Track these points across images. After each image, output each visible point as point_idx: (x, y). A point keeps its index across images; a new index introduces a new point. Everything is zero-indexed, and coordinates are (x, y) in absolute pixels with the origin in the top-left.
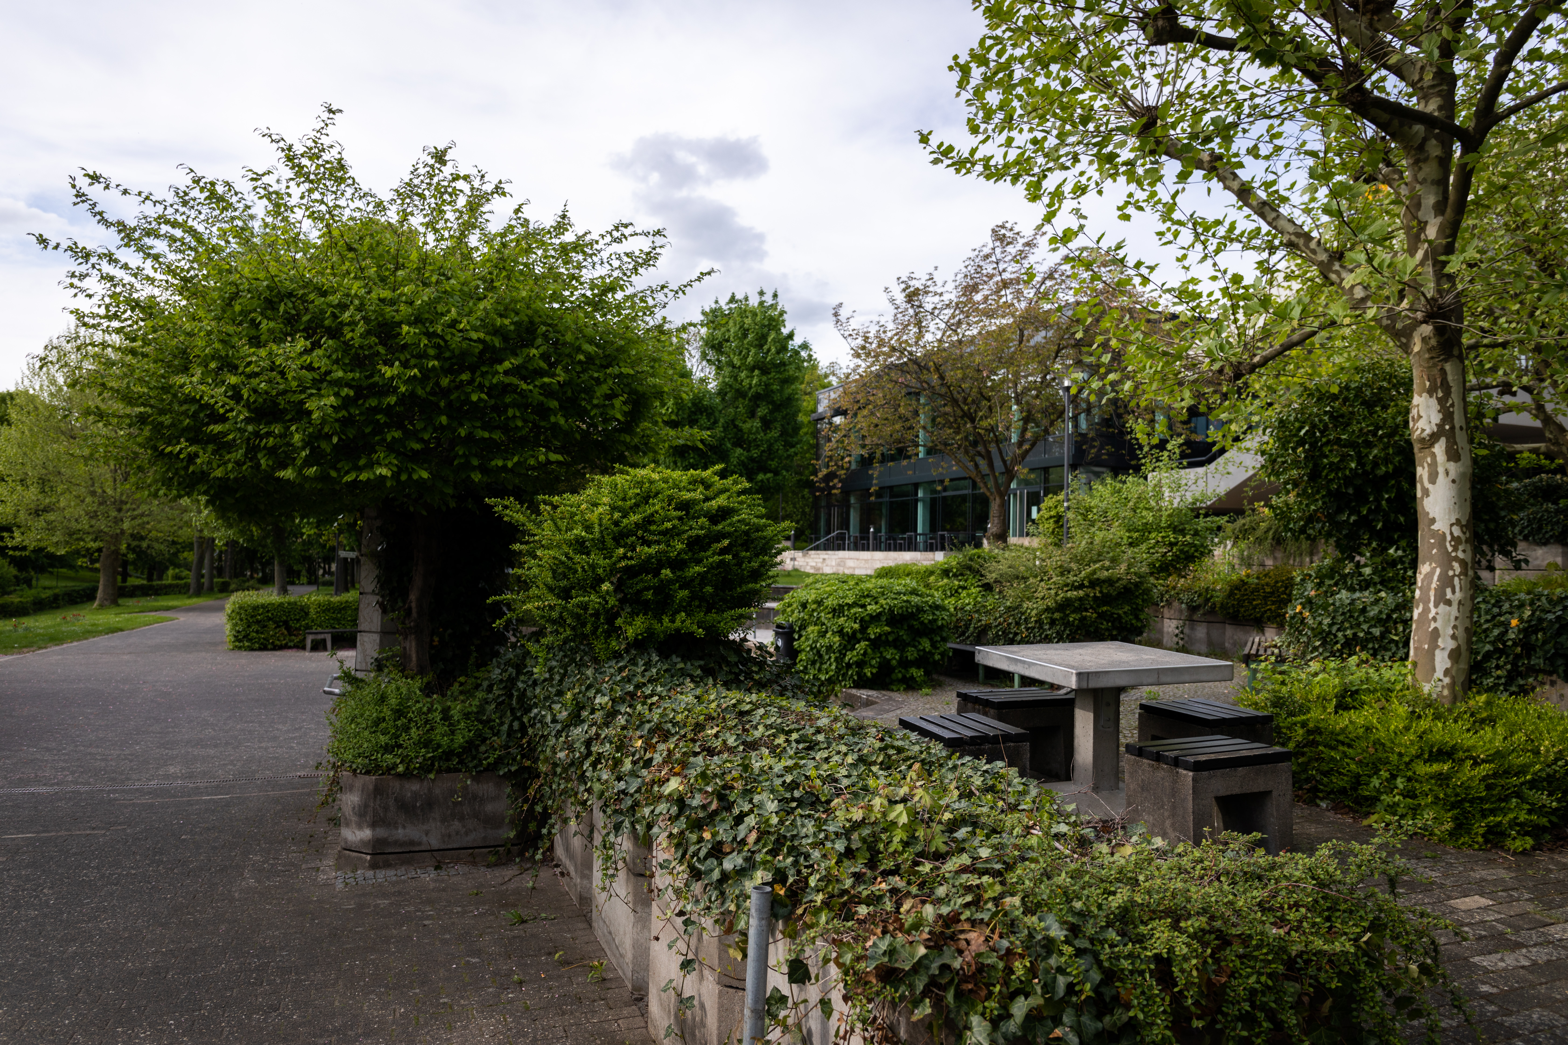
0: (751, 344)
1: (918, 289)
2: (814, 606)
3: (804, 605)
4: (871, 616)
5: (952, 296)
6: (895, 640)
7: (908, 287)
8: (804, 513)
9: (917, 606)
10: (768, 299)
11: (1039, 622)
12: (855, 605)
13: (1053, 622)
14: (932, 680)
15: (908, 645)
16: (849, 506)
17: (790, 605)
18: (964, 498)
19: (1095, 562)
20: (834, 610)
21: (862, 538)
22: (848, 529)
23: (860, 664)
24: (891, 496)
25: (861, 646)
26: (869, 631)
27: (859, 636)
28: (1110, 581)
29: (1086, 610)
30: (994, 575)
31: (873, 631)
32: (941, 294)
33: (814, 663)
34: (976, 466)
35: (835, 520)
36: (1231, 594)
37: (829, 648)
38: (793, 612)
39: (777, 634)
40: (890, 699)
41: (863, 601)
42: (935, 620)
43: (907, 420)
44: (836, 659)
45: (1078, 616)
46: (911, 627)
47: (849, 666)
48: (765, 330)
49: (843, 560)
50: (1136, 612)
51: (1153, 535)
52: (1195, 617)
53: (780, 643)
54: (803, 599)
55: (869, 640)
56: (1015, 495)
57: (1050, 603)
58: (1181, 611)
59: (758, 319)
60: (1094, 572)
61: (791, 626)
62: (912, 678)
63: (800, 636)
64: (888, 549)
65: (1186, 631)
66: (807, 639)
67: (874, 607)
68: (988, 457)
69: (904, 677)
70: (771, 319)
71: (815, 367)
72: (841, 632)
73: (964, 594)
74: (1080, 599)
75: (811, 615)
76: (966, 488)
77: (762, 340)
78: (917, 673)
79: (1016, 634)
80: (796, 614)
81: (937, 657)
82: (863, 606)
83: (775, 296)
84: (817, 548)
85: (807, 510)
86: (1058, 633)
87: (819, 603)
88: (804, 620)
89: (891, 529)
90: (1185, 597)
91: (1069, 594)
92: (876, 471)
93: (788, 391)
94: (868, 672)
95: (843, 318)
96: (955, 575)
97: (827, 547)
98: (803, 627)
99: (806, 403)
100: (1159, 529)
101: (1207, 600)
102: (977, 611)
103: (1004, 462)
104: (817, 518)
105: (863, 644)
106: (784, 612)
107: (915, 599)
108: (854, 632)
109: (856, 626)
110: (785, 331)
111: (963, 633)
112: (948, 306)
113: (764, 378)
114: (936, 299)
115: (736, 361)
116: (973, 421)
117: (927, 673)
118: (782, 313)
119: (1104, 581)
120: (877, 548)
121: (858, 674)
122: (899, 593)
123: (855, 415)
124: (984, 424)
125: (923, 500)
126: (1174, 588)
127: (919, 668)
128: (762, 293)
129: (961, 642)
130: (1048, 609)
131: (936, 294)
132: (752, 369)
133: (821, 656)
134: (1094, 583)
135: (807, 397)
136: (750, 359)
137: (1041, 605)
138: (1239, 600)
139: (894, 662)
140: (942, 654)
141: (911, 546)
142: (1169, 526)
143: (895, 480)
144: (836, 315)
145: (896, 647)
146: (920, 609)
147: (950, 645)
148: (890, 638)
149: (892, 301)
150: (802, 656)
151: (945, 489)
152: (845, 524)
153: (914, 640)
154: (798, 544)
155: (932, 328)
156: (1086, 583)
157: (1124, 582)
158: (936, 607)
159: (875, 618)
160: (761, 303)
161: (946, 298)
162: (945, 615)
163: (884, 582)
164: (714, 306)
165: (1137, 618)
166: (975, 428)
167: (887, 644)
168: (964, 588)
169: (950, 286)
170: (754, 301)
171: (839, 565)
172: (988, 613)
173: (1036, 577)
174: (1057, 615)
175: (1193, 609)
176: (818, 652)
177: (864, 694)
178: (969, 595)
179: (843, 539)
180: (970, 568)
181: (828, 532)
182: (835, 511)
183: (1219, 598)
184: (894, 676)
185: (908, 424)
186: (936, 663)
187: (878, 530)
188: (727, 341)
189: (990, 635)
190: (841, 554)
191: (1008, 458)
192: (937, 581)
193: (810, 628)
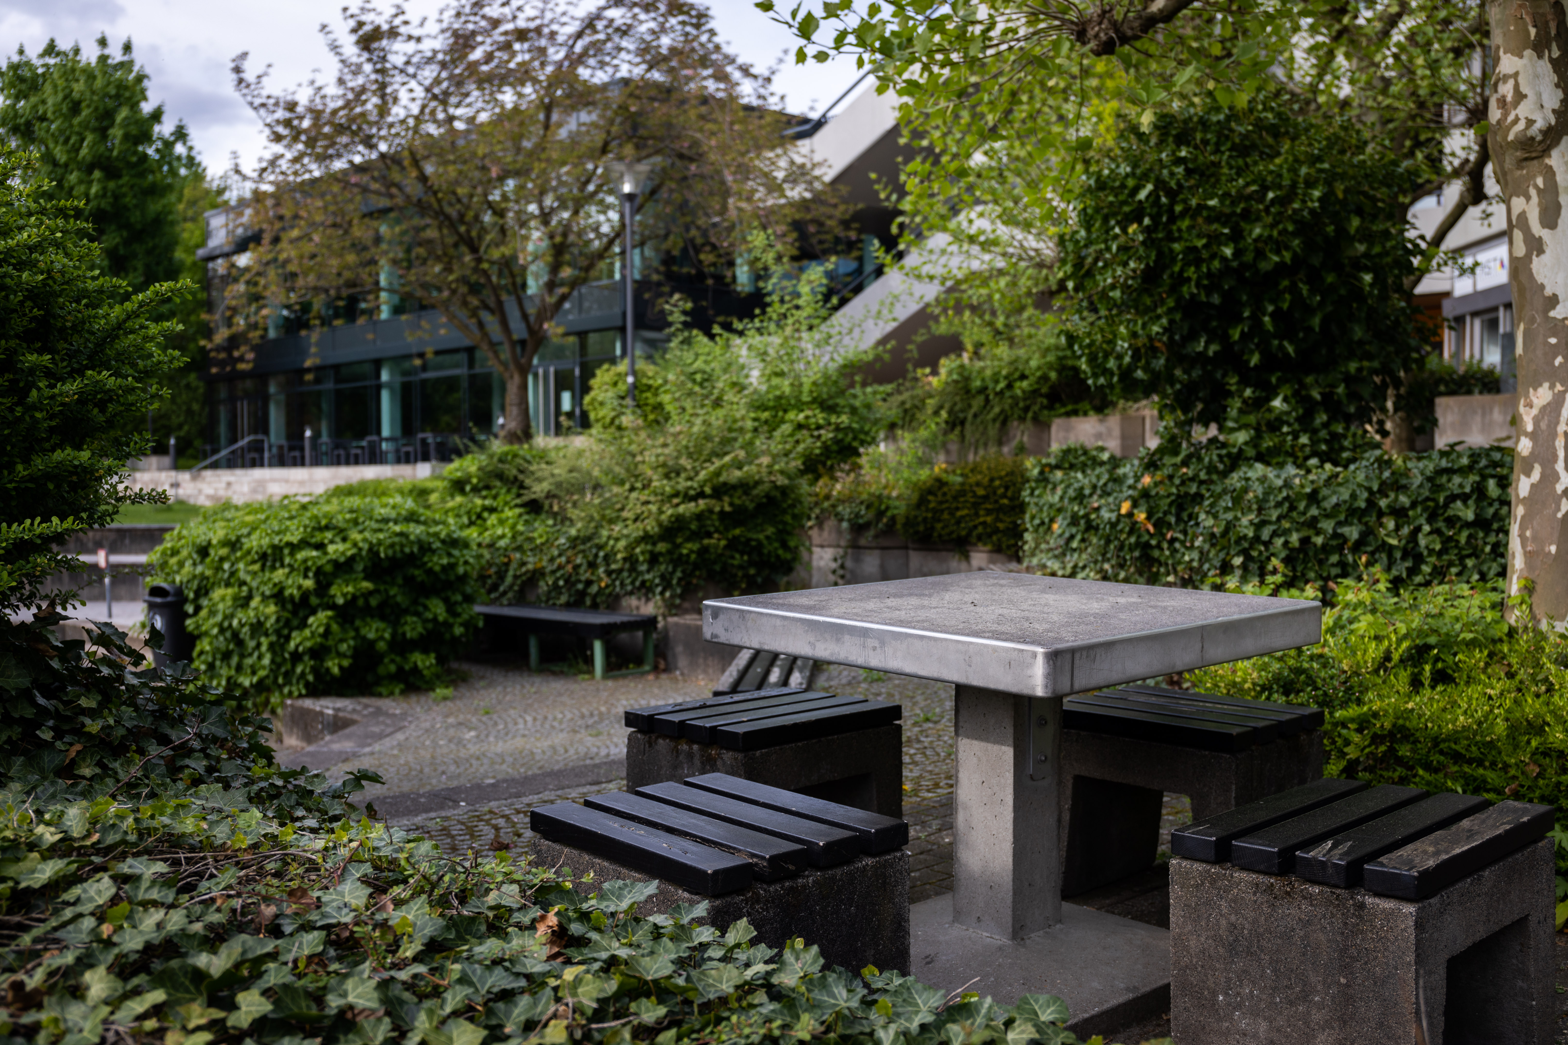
0: (85, 125)
1: (377, 29)
2: (224, 552)
3: (203, 551)
4: (335, 563)
5: (436, 43)
6: (382, 605)
7: (361, 24)
8: (189, 412)
9: (419, 541)
10: (116, 55)
11: (631, 560)
12: (304, 544)
13: (654, 560)
14: (449, 672)
15: (406, 612)
16: (266, 399)
17: (175, 552)
18: (451, 383)
19: (720, 456)
20: (263, 557)
21: (291, 448)
22: (266, 432)
23: (318, 653)
24: (338, 381)
25: (319, 620)
26: (334, 590)
27: (314, 601)
28: (745, 486)
29: (709, 535)
30: (545, 486)
31: (340, 592)
32: (419, 40)
33: (226, 656)
34: (481, 325)
35: (244, 421)
36: (922, 502)
37: (257, 628)
38: (181, 564)
39: (152, 606)
40: (379, 712)
41: (318, 537)
42: (452, 566)
43: (365, 248)
44: (271, 647)
45: (694, 546)
46: (409, 581)
47: (296, 657)
48: (110, 103)
49: (261, 484)
50: (783, 536)
51: (791, 415)
52: (863, 542)
53: (159, 623)
54: (202, 540)
55: (333, 607)
56: (536, 376)
57: (651, 526)
58: (839, 532)
59: (99, 83)
60: (718, 473)
61: (179, 591)
62: (415, 670)
63: (198, 609)
64: (336, 462)
65: (849, 564)
66: (212, 613)
67: (341, 547)
68: (500, 311)
69: (400, 669)
70: (121, 86)
71: (198, 176)
72: (278, 596)
73: (492, 519)
74: (699, 516)
75: (219, 569)
76: (457, 366)
77: (106, 118)
78: (424, 661)
79: (589, 583)
80: (188, 567)
81: (458, 631)
82: (320, 546)
83: (127, 48)
84: (215, 466)
85: (196, 407)
86: (662, 577)
87: (234, 545)
88: (203, 577)
89: (338, 433)
90: (845, 510)
91: (681, 509)
92: (314, 336)
93: (154, 207)
94: (333, 666)
95: (250, 75)
96: (476, 490)
97: (232, 463)
98: (203, 591)
99: (188, 233)
100: (800, 406)
101: (881, 514)
102: (519, 548)
103: (525, 316)
104: (213, 420)
105: (323, 616)
106: (164, 565)
107: (416, 530)
108: (305, 595)
109: (309, 583)
110: (147, 108)
111: (495, 587)
112: (430, 60)
113: (112, 185)
114: (411, 47)
115: (60, 154)
116: (474, 250)
117: (441, 660)
118: (140, 78)
119: (734, 487)
120: (317, 462)
121: (315, 670)
122: (386, 521)
123: (276, 240)
124: (496, 254)
125: (389, 385)
126: (827, 497)
127: (425, 651)
128: (103, 42)
129: (493, 602)
130: (646, 538)
131: (410, 38)
132: (90, 170)
133: (240, 643)
134: (720, 491)
135: (189, 225)
136: (84, 151)
137: (635, 531)
138: (934, 511)
139: (382, 646)
140: (465, 625)
141: (374, 457)
142: (814, 401)
143: (343, 354)
144: (237, 70)
145: (383, 618)
146: (425, 548)
147: (478, 609)
148: (374, 602)
149: (335, 48)
150: (204, 645)
151: (424, 368)
152: (261, 425)
153: (415, 602)
154: (181, 462)
155: (404, 95)
156: (708, 490)
157: (766, 487)
158: (452, 543)
159: (343, 567)
160: (103, 59)
161: (427, 46)
162: (469, 556)
163: (355, 501)
164: (16, 58)
165: (784, 545)
166: (479, 260)
167: (368, 612)
168: (492, 510)
169: (432, 27)
170: (90, 55)
171: (254, 491)
172: (538, 550)
173: (622, 483)
174: (661, 547)
175: (858, 528)
176: (236, 635)
177: (327, 706)
178: (502, 522)
179: (261, 451)
180: (500, 476)
181: (233, 440)
182: (244, 409)
183: (900, 509)
184: (381, 670)
185: (367, 256)
186: (455, 640)
187: (316, 435)
188: (43, 119)
189: (543, 587)
190: (258, 473)
191: (531, 311)
192: (443, 500)
193: (217, 593)
